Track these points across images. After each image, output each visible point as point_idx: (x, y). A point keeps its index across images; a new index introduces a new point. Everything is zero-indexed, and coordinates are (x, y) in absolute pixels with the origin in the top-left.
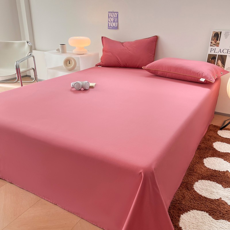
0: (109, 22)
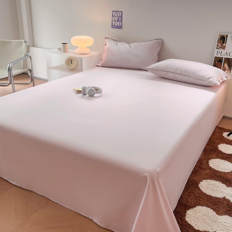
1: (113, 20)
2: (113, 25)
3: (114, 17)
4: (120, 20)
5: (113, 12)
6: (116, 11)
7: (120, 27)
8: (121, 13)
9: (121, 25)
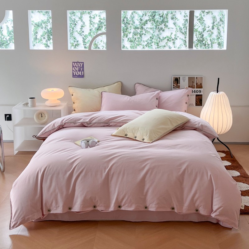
0: (73, 71)
1: (74, 70)
2: (74, 74)
3: (75, 67)
4: (81, 70)
5: (73, 63)
6: (76, 62)
7: (82, 76)
8: (83, 63)
9: (83, 74)
